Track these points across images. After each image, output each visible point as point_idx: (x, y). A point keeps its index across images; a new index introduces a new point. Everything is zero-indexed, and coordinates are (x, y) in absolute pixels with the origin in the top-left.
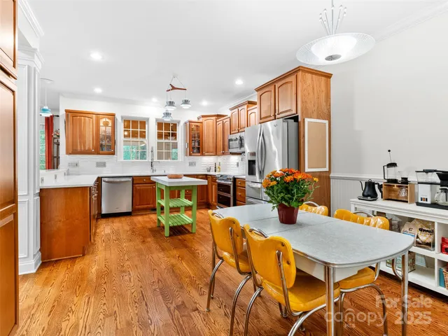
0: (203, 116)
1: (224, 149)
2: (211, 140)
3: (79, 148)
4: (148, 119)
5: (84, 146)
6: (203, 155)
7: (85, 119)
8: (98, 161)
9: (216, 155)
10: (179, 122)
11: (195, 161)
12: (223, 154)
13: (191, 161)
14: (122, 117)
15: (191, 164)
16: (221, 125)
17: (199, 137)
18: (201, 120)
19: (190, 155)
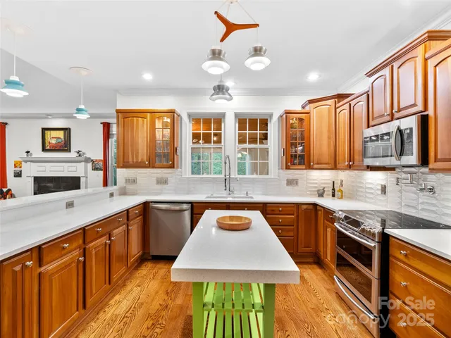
0: (311, 102)
1: (351, 158)
2: (325, 142)
3: (130, 160)
4: (223, 115)
5: (137, 156)
6: (310, 167)
7: (137, 120)
8: (159, 176)
9: (335, 167)
10: (271, 116)
11: (296, 177)
12: (350, 167)
13: (291, 177)
14: (189, 116)
15: (291, 182)
16: (347, 112)
17: (303, 138)
18: (307, 109)
19: (288, 168)
